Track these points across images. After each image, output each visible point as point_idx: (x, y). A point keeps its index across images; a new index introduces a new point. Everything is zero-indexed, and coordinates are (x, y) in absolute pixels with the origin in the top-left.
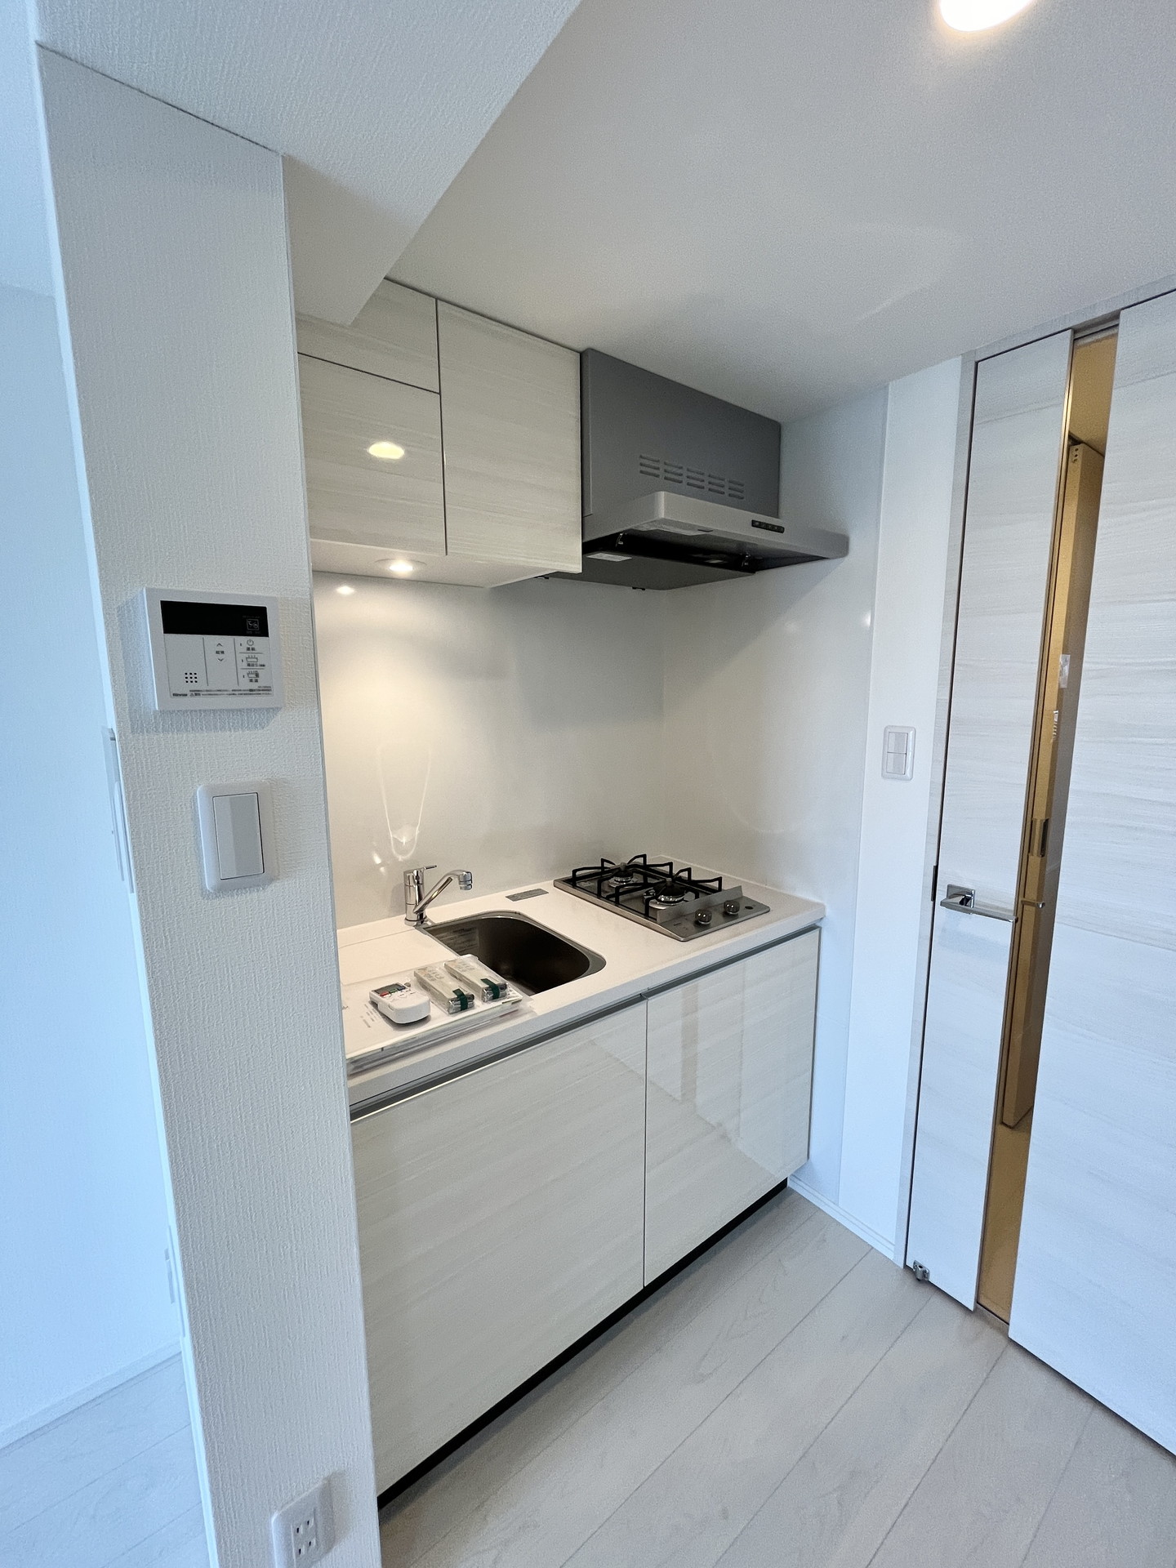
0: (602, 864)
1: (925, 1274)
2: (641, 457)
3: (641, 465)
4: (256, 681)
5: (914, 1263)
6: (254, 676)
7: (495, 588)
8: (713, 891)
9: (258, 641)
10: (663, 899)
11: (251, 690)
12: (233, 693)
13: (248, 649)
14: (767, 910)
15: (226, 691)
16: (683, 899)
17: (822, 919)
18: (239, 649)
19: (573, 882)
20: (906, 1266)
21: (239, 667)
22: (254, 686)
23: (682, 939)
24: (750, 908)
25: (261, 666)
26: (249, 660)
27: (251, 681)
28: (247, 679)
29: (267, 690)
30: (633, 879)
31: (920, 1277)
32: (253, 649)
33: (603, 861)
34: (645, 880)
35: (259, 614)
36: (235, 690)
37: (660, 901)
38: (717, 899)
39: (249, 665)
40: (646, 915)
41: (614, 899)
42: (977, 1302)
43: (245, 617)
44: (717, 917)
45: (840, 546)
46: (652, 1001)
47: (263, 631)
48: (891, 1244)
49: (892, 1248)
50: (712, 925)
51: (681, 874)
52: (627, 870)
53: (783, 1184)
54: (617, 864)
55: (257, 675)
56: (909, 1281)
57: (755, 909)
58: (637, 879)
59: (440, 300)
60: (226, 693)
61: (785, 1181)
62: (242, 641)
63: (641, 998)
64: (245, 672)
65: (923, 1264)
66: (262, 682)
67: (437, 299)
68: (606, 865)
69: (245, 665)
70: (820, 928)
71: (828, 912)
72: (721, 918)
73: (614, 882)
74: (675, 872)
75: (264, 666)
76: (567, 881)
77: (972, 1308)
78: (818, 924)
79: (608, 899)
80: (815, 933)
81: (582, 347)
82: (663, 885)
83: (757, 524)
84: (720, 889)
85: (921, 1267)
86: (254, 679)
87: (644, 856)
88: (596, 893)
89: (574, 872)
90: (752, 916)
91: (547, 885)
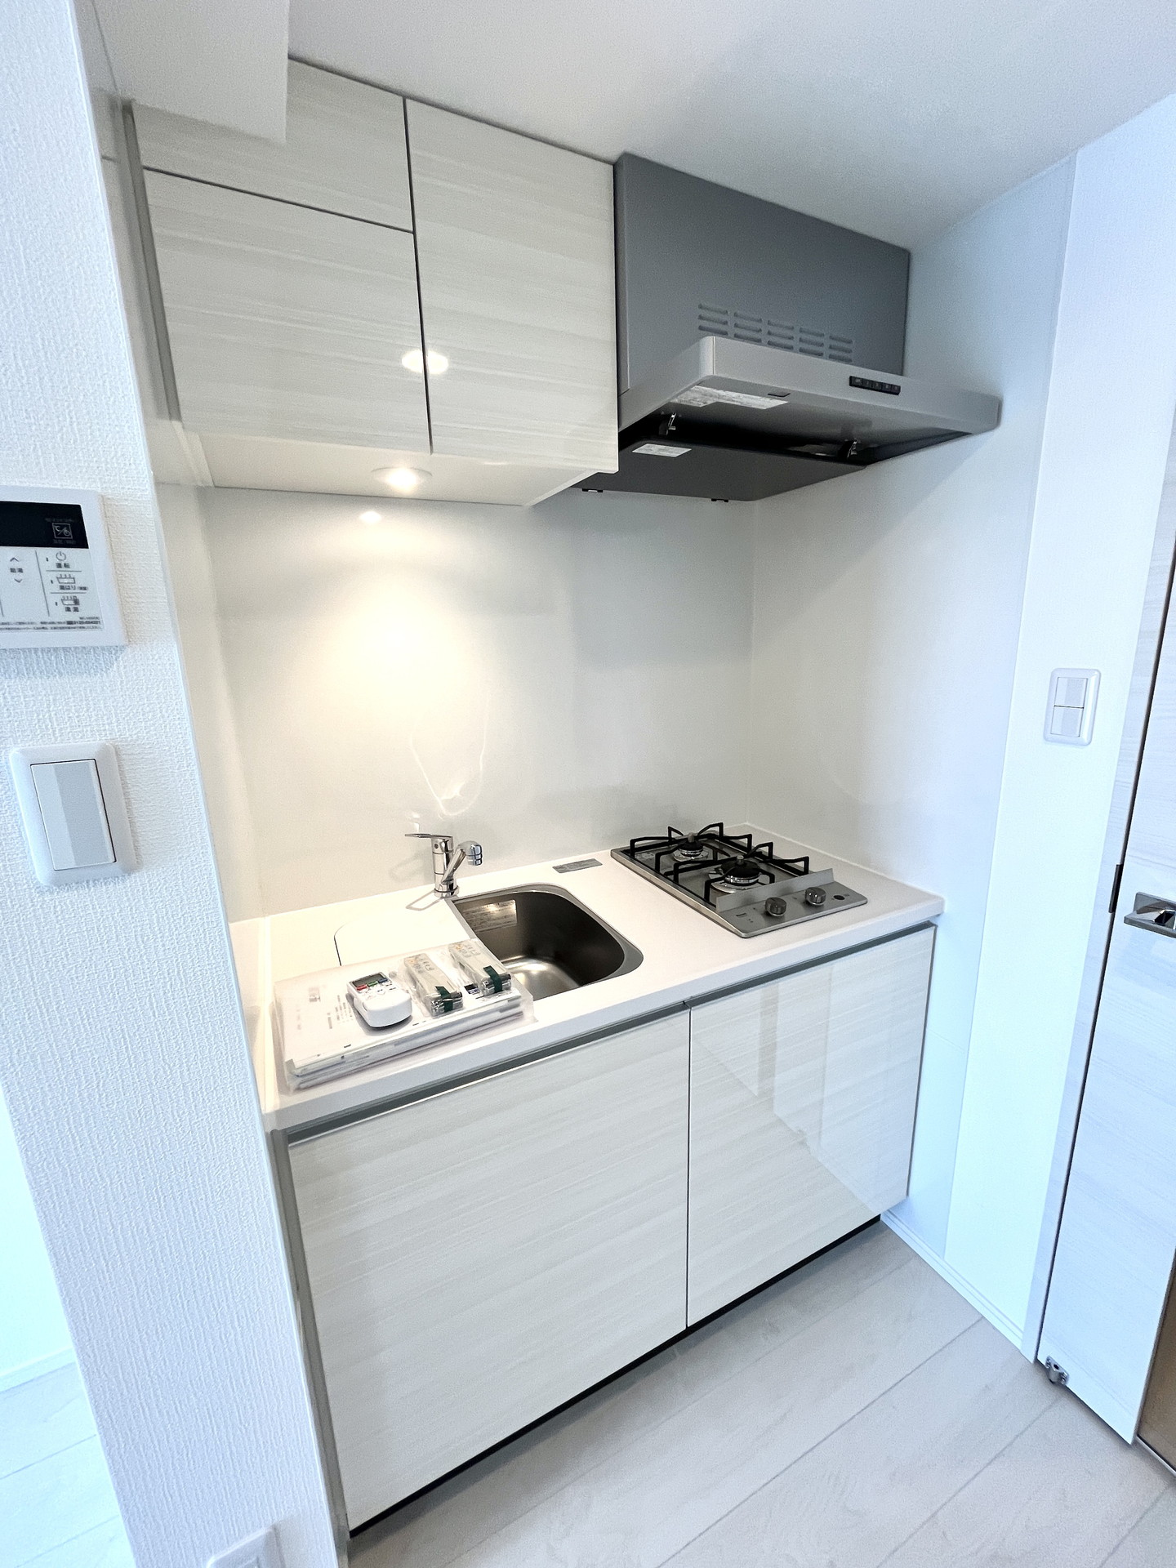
0: (670, 834)
1: (1062, 1377)
2: (701, 307)
3: (701, 317)
4: (76, 610)
5: (1048, 1360)
6: (72, 602)
7: (535, 506)
8: (800, 873)
9: (72, 554)
10: (732, 881)
11: (70, 623)
12: (43, 626)
13: (59, 566)
14: (864, 901)
15: (32, 623)
16: (757, 881)
17: (938, 915)
18: (45, 566)
19: (631, 853)
20: (1037, 1361)
21: (47, 592)
22: (73, 616)
23: (743, 935)
24: (840, 898)
25: (81, 588)
26: (61, 580)
27: (68, 609)
28: (62, 607)
29: (94, 622)
30: (702, 853)
31: (1053, 1376)
32: (66, 566)
33: (670, 829)
34: (715, 856)
35: (72, 514)
36: (45, 623)
37: (729, 882)
38: (801, 884)
39: (62, 588)
40: (706, 900)
41: (672, 877)
42: (1138, 1433)
43: (48, 520)
44: (793, 906)
45: (989, 412)
46: (698, 1012)
47: (79, 540)
48: (1020, 1330)
49: (1020, 1335)
50: (786, 919)
51: (762, 849)
52: (695, 843)
53: (877, 1219)
54: (686, 833)
55: (76, 602)
56: (1038, 1379)
57: (844, 898)
58: (706, 854)
59: (411, 98)
60: (32, 626)
61: (878, 1217)
62: (48, 555)
63: (685, 1005)
64: (58, 598)
65: (1060, 1364)
66: (85, 611)
67: (405, 97)
68: (674, 835)
69: (56, 587)
70: (936, 926)
71: (946, 909)
72: (801, 908)
73: (680, 855)
74: (754, 844)
75: (85, 589)
76: (625, 852)
77: (1130, 1442)
78: (934, 922)
79: (666, 875)
80: (929, 932)
81: (613, 153)
82: (734, 862)
83: (858, 381)
84: (806, 871)
85: (1056, 1367)
86: (72, 607)
87: (721, 825)
88: (654, 868)
89: (633, 842)
90: (841, 908)
91: (603, 855)
